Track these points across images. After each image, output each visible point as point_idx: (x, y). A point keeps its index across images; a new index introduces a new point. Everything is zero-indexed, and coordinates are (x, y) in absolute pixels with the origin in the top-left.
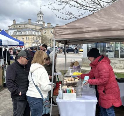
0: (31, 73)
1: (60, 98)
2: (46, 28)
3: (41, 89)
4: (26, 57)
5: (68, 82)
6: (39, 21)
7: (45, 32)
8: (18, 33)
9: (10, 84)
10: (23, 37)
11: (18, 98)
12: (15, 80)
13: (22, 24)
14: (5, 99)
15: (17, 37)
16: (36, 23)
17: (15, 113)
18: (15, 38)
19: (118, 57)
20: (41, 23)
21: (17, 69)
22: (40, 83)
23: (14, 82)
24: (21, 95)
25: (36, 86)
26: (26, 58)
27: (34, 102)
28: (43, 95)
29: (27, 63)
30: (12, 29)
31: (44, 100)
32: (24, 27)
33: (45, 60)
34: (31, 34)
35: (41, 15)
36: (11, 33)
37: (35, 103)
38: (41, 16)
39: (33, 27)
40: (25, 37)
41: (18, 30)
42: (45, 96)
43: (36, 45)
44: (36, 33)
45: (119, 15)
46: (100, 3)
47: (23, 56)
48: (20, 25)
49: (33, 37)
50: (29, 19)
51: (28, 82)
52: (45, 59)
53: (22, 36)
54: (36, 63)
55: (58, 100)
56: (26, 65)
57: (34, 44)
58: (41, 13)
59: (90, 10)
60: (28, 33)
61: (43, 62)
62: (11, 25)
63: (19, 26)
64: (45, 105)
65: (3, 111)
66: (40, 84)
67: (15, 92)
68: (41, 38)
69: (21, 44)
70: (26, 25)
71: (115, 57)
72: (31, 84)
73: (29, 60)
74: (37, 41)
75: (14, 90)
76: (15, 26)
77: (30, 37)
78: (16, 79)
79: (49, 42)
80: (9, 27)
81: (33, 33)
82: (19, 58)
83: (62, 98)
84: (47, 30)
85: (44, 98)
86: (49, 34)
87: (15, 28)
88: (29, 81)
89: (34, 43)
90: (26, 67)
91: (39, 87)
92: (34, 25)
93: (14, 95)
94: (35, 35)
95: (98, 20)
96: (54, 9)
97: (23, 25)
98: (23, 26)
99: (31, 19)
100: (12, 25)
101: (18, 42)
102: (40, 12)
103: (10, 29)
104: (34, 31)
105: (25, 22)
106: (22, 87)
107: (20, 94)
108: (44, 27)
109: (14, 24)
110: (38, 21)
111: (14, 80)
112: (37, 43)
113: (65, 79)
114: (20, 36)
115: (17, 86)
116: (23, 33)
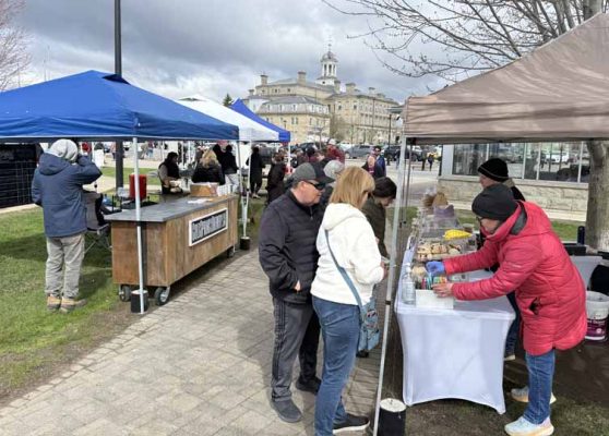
0: (326, 232)
1: (406, 303)
2: (341, 96)
3: (356, 279)
4: (315, 182)
5: (430, 257)
6: (325, 77)
7: (340, 107)
8: (272, 108)
9: (270, 259)
10: (285, 118)
11: (290, 298)
12: (285, 247)
13: (283, 86)
14: (246, 283)
15: (269, 117)
16: (317, 82)
17: (280, 337)
18: (264, 118)
19: (535, 178)
20: (331, 82)
21: (292, 216)
22: (353, 262)
23: (282, 252)
24: (300, 291)
25: (342, 270)
26: (316, 186)
27: (335, 317)
28: (362, 296)
29: (317, 201)
30: (257, 97)
31: (364, 311)
32: (286, 92)
33: (366, 195)
34: (303, 110)
35: (331, 63)
36: (255, 106)
37: (339, 318)
38: (330, 66)
39: (311, 93)
40: (288, 119)
41: (274, 99)
42: (366, 298)
43: (317, 139)
44: (317, 109)
45: (586, 72)
46: (507, 33)
47: (306, 181)
48: (279, 88)
49: (308, 117)
50: (300, 73)
51: (316, 255)
52: (365, 192)
53: (281, 114)
54: (340, 202)
55: (401, 308)
56: (315, 205)
57: (310, 136)
58: (330, 57)
59: (477, 52)
60: (298, 107)
61: (359, 201)
62: (256, 87)
63: (276, 91)
64: (366, 323)
65: (242, 318)
66: (352, 264)
67: (284, 280)
68: (328, 122)
69: (285, 137)
70: (292, 88)
71: (527, 177)
72: (326, 261)
73: (324, 190)
74: (320, 130)
75: (282, 276)
76: (266, 91)
77: (301, 119)
78: (287, 245)
79: (348, 132)
80: (251, 91)
81: (310, 108)
82: (296, 186)
83: (413, 303)
84: (344, 102)
85: (364, 304)
86: (348, 112)
87: (266, 94)
88: (320, 253)
89: (311, 133)
90: (315, 212)
91: (349, 274)
92: (311, 88)
93: (280, 289)
94: (315, 115)
95: (525, 83)
96: (380, 46)
97: (286, 89)
98: (284, 91)
99: (304, 74)
100: (258, 87)
101: (277, 134)
103: (252, 97)
104: (312, 102)
105: (290, 80)
106: (302, 268)
107: (298, 287)
108: (338, 92)
109: (264, 86)
110: (322, 78)
111: (281, 247)
112: (318, 134)
113: (422, 247)
114: (278, 114)
115: (289, 265)
116: (284, 108)
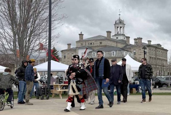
6: (118, 35)
20: (122, 38)
34: (120, 55)
35: (121, 25)
48: (93, 42)
50: (107, 32)
60: (116, 54)
62: (76, 42)
63: (91, 44)
76: (84, 44)
98: (97, 43)
102: (120, 21)
108: (129, 44)
109: (82, 40)
